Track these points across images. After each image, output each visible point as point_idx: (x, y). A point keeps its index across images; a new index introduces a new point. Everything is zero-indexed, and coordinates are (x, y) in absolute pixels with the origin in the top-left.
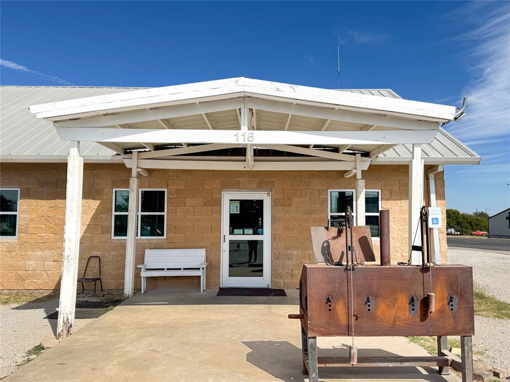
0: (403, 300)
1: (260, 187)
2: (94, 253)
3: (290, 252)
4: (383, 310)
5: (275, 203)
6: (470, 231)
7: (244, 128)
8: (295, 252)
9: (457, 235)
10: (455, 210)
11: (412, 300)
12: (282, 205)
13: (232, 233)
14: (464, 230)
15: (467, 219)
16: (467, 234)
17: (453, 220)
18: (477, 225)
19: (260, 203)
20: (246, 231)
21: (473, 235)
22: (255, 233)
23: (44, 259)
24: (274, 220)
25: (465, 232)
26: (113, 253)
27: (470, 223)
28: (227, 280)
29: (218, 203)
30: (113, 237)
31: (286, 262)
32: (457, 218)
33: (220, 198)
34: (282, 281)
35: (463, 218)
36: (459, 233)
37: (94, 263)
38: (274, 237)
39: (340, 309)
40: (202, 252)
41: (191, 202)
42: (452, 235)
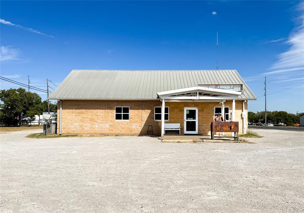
0: (227, 127)
1: (195, 106)
2: (150, 124)
3: (203, 124)
4: (224, 128)
5: (199, 111)
6: (292, 124)
7: (198, 96)
8: (205, 124)
9: (285, 126)
10: (285, 112)
11: (229, 127)
12: (201, 111)
13: (187, 119)
14: (289, 123)
15: (291, 117)
16: (291, 125)
17: (283, 117)
18: (297, 120)
19: (195, 111)
20: (191, 118)
21: (294, 126)
22: (193, 119)
23: (137, 126)
24: (199, 115)
25: (290, 124)
26: (155, 124)
27: (293, 119)
28: (186, 132)
29: (183, 111)
30: (155, 120)
31: (202, 127)
32: (285, 116)
33: (184, 110)
34: (201, 132)
35: (289, 117)
36: (286, 125)
37: (150, 127)
38: (199, 120)
39: (218, 128)
40: (179, 124)
41: (175, 110)
42: (282, 126)
